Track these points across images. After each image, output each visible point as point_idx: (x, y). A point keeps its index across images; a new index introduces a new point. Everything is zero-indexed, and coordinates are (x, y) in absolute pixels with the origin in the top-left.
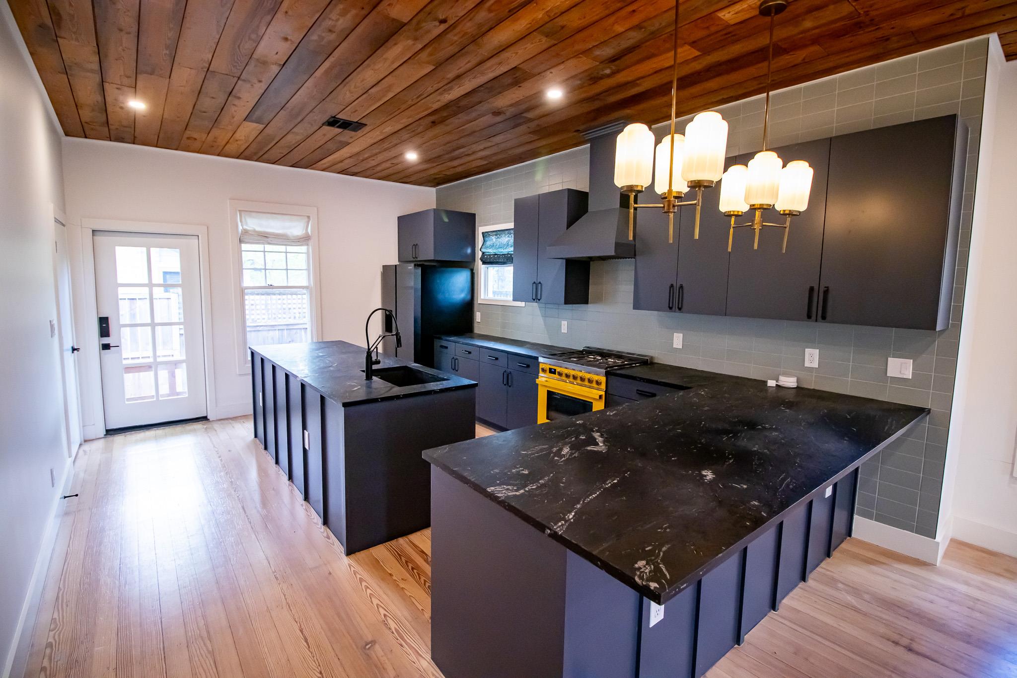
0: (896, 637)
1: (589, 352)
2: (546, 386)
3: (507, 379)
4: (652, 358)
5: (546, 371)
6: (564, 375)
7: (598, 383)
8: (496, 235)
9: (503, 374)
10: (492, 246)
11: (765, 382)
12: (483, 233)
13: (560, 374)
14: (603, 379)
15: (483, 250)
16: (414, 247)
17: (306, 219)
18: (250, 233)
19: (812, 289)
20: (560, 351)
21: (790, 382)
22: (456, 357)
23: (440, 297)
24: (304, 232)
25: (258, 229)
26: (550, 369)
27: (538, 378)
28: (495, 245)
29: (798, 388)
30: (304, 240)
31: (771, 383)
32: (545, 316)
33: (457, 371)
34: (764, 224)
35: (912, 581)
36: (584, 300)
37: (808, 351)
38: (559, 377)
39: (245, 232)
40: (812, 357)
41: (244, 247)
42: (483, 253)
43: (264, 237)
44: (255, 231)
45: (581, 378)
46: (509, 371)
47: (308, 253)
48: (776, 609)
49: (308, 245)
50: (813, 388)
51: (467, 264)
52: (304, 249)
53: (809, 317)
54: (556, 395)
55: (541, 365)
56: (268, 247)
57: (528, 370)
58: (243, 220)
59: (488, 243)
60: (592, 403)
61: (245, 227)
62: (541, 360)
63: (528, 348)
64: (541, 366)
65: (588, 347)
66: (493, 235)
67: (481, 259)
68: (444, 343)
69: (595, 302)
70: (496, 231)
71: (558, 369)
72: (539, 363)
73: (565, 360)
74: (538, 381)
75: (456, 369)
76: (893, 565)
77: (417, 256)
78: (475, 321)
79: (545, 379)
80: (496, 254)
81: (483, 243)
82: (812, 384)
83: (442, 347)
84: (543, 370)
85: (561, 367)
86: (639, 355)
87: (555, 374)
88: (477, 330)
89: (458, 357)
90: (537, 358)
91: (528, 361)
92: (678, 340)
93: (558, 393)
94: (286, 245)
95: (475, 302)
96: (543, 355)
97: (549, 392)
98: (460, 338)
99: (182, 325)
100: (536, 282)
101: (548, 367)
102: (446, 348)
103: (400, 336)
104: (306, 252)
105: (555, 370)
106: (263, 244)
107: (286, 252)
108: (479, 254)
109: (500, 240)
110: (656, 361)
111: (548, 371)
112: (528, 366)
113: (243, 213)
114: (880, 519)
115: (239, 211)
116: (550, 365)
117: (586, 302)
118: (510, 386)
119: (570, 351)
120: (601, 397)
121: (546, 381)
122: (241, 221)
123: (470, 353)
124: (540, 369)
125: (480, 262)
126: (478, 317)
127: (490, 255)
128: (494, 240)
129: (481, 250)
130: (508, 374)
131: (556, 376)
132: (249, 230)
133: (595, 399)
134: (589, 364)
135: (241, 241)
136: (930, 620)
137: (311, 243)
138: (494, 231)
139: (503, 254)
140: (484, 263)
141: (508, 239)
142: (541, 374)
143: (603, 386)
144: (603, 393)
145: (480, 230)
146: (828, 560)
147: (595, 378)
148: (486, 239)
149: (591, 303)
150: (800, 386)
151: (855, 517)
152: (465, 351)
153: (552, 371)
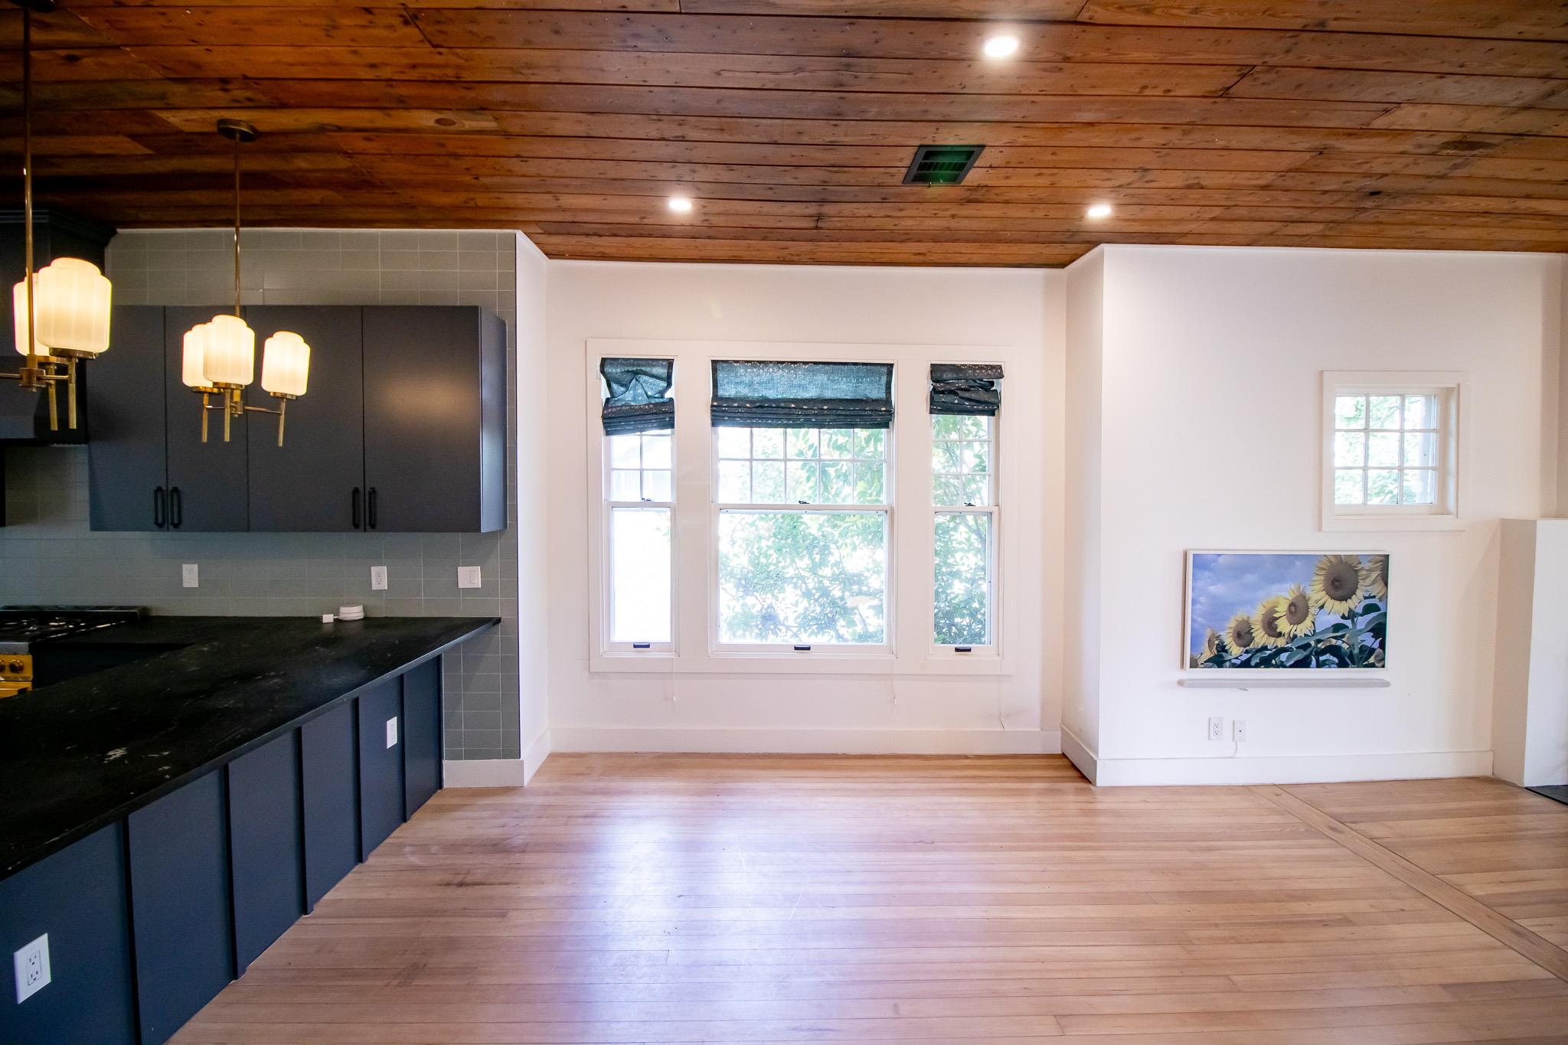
0: (448, 878)
1: (11, 615)
4: (144, 609)
7: (15, 669)
11: (319, 620)
14: (27, 660)
19: (356, 491)
21: (353, 613)
29: (365, 619)
31: (328, 618)
34: (247, 408)
35: (491, 812)
37: (374, 570)
40: (380, 577)
48: (309, 911)
50: (384, 616)
53: (356, 526)
65: (12, 608)
69: (20, 523)
76: (476, 803)
82: (383, 610)
86: (119, 608)
92: (190, 575)
110: (154, 614)
114: (471, 755)
117: (4, 522)
120: (22, 692)
136: (495, 845)
143: (29, 672)
144: (28, 685)
146: (404, 826)
147: (9, 659)
149: (13, 524)
150: (370, 615)
151: (445, 762)
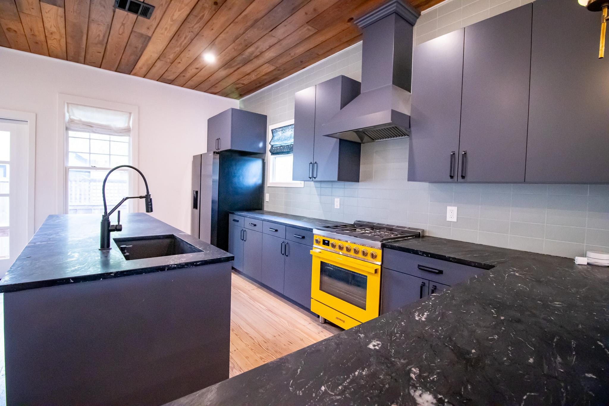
1: (360, 225)
2: (320, 257)
3: (285, 250)
4: (423, 231)
5: (320, 242)
6: (337, 247)
7: (373, 256)
8: (282, 130)
9: (282, 244)
10: (278, 140)
11: (572, 260)
12: (272, 130)
13: (334, 246)
14: (378, 253)
15: (272, 143)
16: (217, 141)
17: (128, 115)
18: (76, 122)
20: (333, 224)
22: (244, 229)
23: (236, 180)
24: (126, 125)
25: (84, 119)
26: (324, 241)
27: (312, 249)
28: (281, 138)
30: (126, 131)
31: (581, 261)
32: (320, 195)
33: (245, 241)
36: (355, 178)
38: (332, 249)
39: (72, 121)
41: (71, 133)
42: (272, 146)
43: (89, 127)
44: (80, 121)
45: (355, 250)
46: (286, 241)
47: (129, 143)
49: (129, 136)
51: (259, 155)
52: (126, 139)
54: (329, 266)
55: (315, 236)
56: (93, 136)
57: (303, 241)
58: (70, 110)
59: (276, 138)
60: (366, 276)
61: (72, 117)
62: (315, 231)
63: (305, 221)
64: (315, 238)
65: (359, 221)
66: (280, 131)
67: (270, 151)
68: (236, 218)
69: (364, 180)
70: (282, 127)
71: (332, 241)
72: (313, 235)
73: (338, 232)
74: (311, 252)
75: (244, 240)
77: (219, 148)
78: (265, 201)
79: (320, 250)
80: (281, 146)
81: (272, 138)
83: (234, 220)
84: (317, 242)
85: (334, 239)
86: (409, 228)
87: (329, 246)
88: (266, 208)
89: (246, 230)
90: (311, 230)
91: (304, 233)
92: (452, 213)
93: (331, 265)
94: (110, 135)
95: (265, 186)
96: (316, 227)
97: (322, 263)
98: (250, 213)
99: (8, 196)
100: (312, 163)
101: (321, 239)
102: (238, 221)
103: (151, 199)
104: (128, 142)
105: (329, 241)
106: (88, 132)
107: (110, 141)
108: (269, 147)
109: (284, 134)
110: (428, 234)
111: (322, 243)
112: (303, 237)
113: (70, 105)
115: (67, 103)
116: (324, 236)
117: (357, 180)
118: (287, 256)
119: (342, 224)
120: (376, 271)
121: (320, 252)
122: (68, 112)
123: (255, 225)
124: (314, 241)
125: (270, 154)
126: (267, 197)
127: (277, 147)
128: (281, 135)
129: (270, 144)
130: (286, 245)
131: (330, 248)
132: (75, 120)
133: (369, 273)
134: (362, 236)
135: (67, 129)
137: (132, 133)
138: (280, 128)
139: (287, 146)
140: (273, 154)
141: (290, 132)
142: (315, 245)
143: (379, 260)
144: (379, 267)
145: (270, 127)
147: (370, 250)
148: (274, 134)
149: (362, 181)
152: (251, 224)
153: (326, 243)
